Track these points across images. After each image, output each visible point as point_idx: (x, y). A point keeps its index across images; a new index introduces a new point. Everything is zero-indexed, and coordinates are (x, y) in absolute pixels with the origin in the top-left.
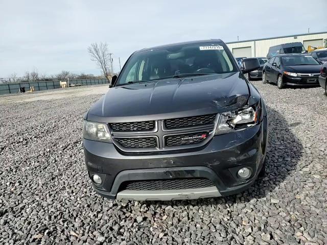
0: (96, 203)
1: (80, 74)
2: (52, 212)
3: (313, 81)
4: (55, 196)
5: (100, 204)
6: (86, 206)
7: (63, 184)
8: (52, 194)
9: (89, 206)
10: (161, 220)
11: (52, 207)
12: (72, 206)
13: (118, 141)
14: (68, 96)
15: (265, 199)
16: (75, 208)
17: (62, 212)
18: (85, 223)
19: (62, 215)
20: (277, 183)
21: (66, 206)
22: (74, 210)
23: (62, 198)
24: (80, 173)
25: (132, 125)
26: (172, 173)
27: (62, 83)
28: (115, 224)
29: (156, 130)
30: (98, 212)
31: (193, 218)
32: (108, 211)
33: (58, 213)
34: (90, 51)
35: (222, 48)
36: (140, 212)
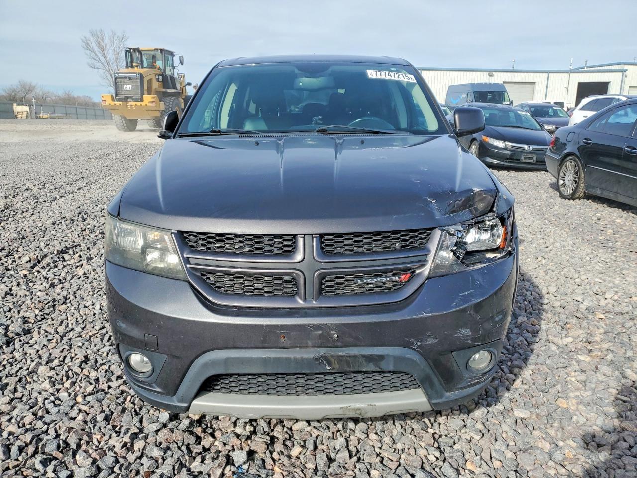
0: (124, 410)
1: (61, 93)
2: (10, 433)
3: (532, 159)
4: (16, 390)
5: (137, 414)
6: (100, 418)
7: (35, 356)
8: (7, 384)
9: (107, 419)
10: (289, 457)
11: (10, 420)
12: (65, 419)
13: (202, 275)
14: (35, 138)
15: (500, 407)
16: (72, 424)
17: (38, 436)
18: (102, 466)
19: (37, 443)
20: (516, 370)
21: (47, 418)
22: (70, 430)
23: (35, 395)
24: (78, 329)
25: (237, 240)
26: (333, 360)
27: (17, 108)
28: (179, 470)
29: (299, 257)
30: (135, 436)
31: (358, 451)
32: (157, 432)
33: (28, 437)
34: (87, 46)
35: (412, 79)
36: (238, 436)
